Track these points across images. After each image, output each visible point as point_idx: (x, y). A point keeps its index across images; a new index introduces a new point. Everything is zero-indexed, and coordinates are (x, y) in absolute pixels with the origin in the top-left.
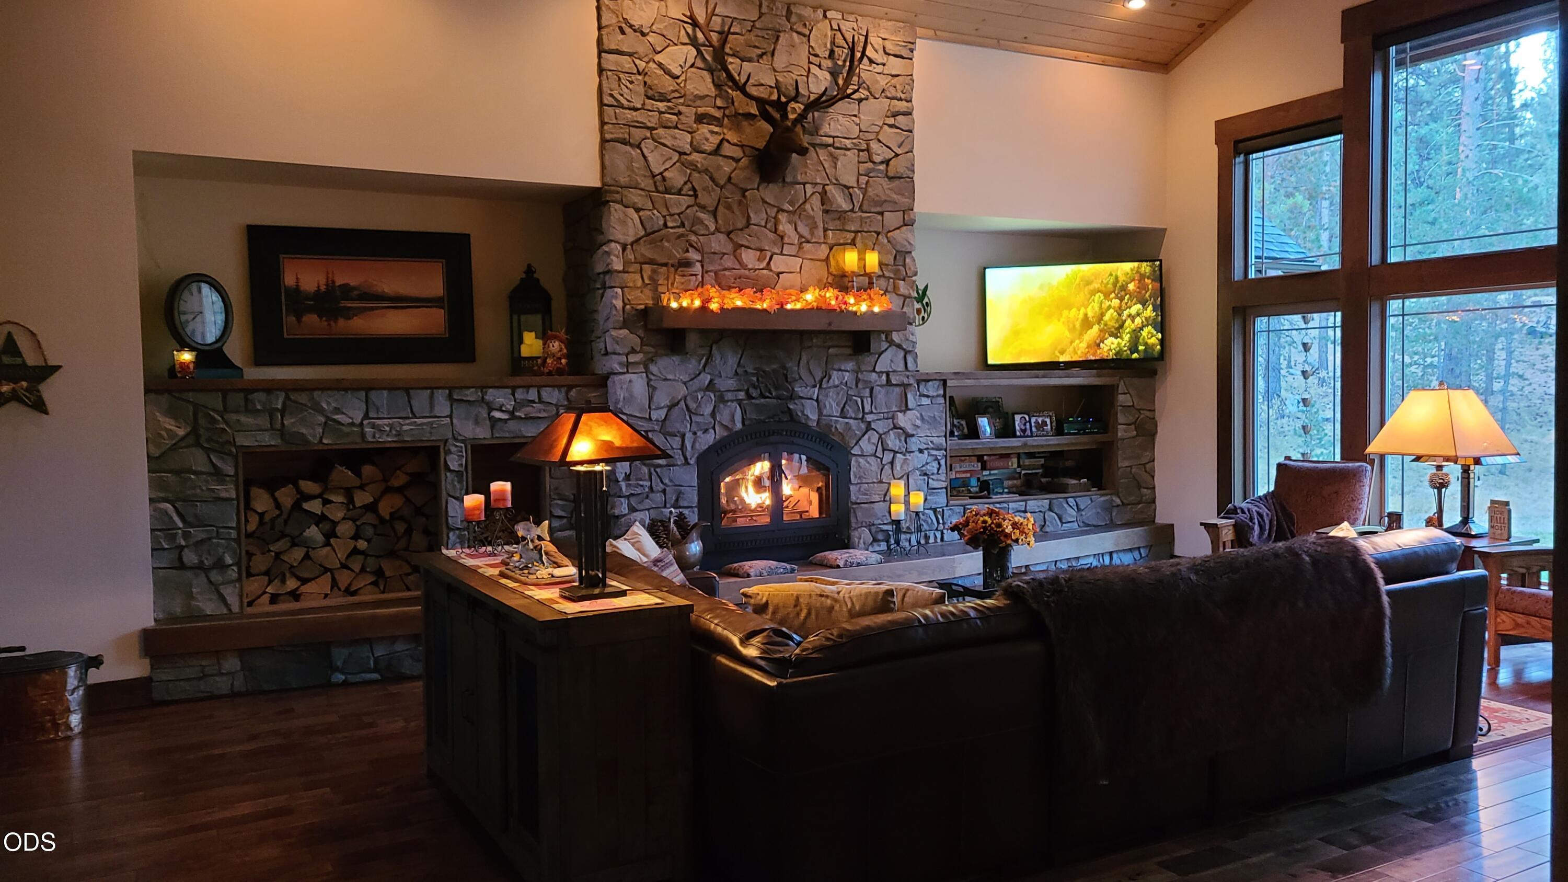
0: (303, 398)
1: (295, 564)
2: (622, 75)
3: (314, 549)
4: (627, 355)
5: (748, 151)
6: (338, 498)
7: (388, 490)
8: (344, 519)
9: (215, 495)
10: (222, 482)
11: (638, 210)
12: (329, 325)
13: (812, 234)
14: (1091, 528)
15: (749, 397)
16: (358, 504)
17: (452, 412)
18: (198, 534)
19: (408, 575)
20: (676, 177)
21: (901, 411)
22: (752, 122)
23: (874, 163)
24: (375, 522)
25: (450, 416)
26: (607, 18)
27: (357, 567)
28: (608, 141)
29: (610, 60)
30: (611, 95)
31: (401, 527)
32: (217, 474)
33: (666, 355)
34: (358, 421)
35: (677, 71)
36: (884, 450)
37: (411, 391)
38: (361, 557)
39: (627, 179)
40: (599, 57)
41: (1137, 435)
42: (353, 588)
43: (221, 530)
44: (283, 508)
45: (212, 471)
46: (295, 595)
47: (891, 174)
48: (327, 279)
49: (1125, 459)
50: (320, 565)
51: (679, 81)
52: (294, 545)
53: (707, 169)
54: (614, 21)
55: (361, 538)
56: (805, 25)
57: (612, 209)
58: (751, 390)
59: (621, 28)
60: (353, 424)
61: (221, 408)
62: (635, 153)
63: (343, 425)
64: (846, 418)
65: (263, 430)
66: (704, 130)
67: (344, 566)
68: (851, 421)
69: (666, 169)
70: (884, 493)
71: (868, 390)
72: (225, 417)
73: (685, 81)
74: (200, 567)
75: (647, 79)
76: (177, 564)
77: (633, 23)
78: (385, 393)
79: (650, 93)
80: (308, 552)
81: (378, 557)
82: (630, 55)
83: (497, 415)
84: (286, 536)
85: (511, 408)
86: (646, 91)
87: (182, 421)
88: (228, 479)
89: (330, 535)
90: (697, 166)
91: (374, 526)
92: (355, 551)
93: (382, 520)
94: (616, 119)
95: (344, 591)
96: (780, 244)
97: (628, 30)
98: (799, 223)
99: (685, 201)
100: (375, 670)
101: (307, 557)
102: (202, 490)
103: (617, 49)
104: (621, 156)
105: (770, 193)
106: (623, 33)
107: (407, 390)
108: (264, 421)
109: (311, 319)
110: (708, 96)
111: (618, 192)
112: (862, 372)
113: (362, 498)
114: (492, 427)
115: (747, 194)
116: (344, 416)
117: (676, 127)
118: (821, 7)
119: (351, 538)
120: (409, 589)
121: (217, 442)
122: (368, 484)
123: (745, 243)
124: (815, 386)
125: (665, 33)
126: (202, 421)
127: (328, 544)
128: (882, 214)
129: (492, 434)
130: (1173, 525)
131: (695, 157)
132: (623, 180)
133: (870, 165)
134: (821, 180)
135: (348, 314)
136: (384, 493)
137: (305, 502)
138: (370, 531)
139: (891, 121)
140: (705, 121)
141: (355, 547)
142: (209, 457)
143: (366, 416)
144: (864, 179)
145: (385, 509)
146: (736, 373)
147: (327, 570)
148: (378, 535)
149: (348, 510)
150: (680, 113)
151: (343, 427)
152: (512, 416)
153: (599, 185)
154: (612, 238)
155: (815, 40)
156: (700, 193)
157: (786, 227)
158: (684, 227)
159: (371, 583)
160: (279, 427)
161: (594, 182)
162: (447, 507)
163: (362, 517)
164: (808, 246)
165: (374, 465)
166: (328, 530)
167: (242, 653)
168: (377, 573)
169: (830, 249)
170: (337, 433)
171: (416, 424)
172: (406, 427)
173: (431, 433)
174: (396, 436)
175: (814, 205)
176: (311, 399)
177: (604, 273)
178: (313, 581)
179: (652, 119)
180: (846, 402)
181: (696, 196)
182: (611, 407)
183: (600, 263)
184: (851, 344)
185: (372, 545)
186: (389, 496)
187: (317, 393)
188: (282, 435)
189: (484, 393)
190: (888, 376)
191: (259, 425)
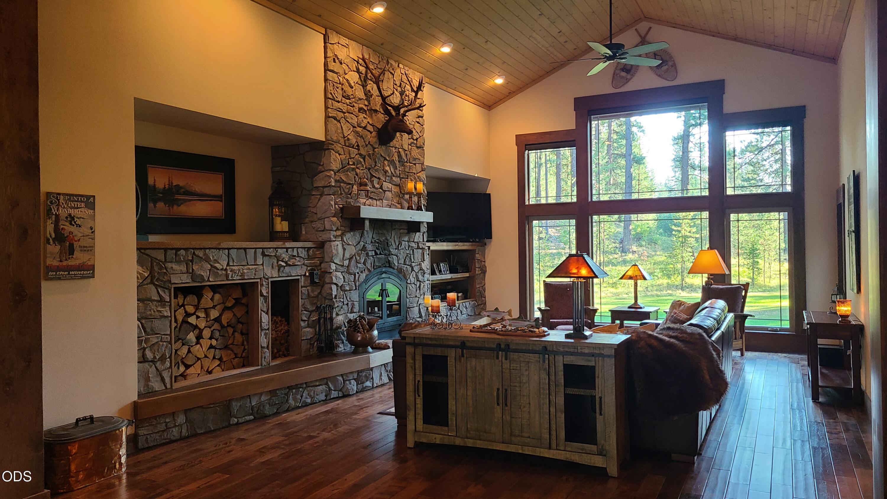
0: (200, 253)
1: (184, 357)
2: (334, 84)
3: (192, 346)
4: (335, 231)
5: (375, 129)
6: (202, 315)
7: (226, 309)
8: (205, 327)
9: (161, 315)
10: (164, 306)
11: (340, 154)
13: (395, 172)
15: (376, 254)
16: (212, 318)
17: (263, 262)
18: (154, 339)
19: (234, 359)
20: (353, 139)
21: (421, 261)
22: (376, 114)
23: (413, 139)
24: (219, 328)
25: (262, 264)
26: (330, 54)
27: (211, 356)
28: (330, 117)
29: (330, 74)
30: (331, 93)
31: (231, 330)
32: (162, 300)
33: (348, 231)
34: (225, 268)
35: (353, 84)
36: (417, 281)
37: (247, 250)
38: (213, 350)
39: (336, 138)
40: (325, 72)
41: (481, 273)
42: (210, 370)
43: (163, 336)
44: (178, 322)
45: (159, 299)
46: (183, 376)
47: (418, 145)
48: (169, 181)
49: (478, 284)
50: (196, 356)
51: (353, 90)
52: (183, 345)
53: (362, 136)
54: (332, 55)
55: (214, 338)
56: (393, 69)
57: (332, 153)
58: (377, 251)
59: (334, 59)
60: (222, 269)
61: (164, 260)
62: (339, 125)
63: (218, 269)
64: (405, 265)
65: (183, 273)
66: (362, 116)
67: (206, 356)
68: (408, 267)
69: (349, 135)
70: (417, 302)
71: (412, 251)
72: (166, 265)
73: (355, 90)
74: (153, 361)
75: (343, 87)
76: (142, 360)
77: (339, 57)
78: (236, 250)
79: (344, 94)
80: (189, 349)
81: (220, 349)
82: (337, 73)
83: (281, 263)
84: (180, 339)
85: (286, 260)
86: (343, 93)
87: (144, 267)
88: (167, 304)
89: (199, 337)
90: (359, 134)
91: (219, 331)
92: (211, 347)
93: (222, 327)
94: (332, 106)
95: (206, 371)
96: (385, 177)
97: (337, 61)
98: (391, 167)
99: (356, 151)
101: (189, 351)
102: (154, 311)
103: (333, 70)
104: (333, 124)
105: (381, 150)
106: (335, 62)
107: (245, 249)
108: (183, 268)
110: (363, 99)
111: (333, 145)
112: (410, 241)
113: (214, 314)
114: (279, 270)
115: (376, 150)
116: (219, 264)
117: (352, 113)
118: (398, 61)
119: (209, 339)
120: (234, 368)
121: (162, 281)
122: (216, 306)
123: (374, 175)
124: (396, 249)
125: (349, 65)
126: (156, 269)
127: (198, 343)
128: (415, 164)
129: (279, 275)
131: (359, 129)
132: (335, 138)
133: (412, 140)
134: (398, 146)
136: (223, 310)
137: (189, 317)
138: (217, 334)
139: (418, 120)
140: (361, 111)
141: (211, 344)
142: (158, 291)
143: (228, 265)
144: (410, 147)
145: (224, 321)
146: (372, 242)
147: (199, 359)
148: (221, 336)
149: (207, 321)
150: (353, 106)
151: (218, 271)
152: (288, 265)
153: (324, 140)
154: (331, 168)
155: (396, 77)
156: (361, 148)
157: (387, 168)
158: (354, 165)
159: (218, 366)
160: (191, 271)
161: (321, 137)
162: (261, 317)
163: (213, 325)
164: (394, 178)
165: (220, 294)
166: (197, 334)
167: (186, 412)
168: (220, 359)
169: (401, 180)
170: (216, 275)
171: (249, 269)
172: (245, 271)
173: (255, 274)
174: (240, 276)
175: (396, 158)
176: (205, 254)
177: (324, 187)
178: (192, 367)
179: (345, 108)
180: (406, 257)
181: (358, 149)
182: (327, 259)
183: (319, 182)
184: (406, 228)
185: (218, 342)
186: (226, 312)
187: (207, 251)
188: (192, 276)
189: (277, 251)
190: (418, 244)
191: (181, 270)
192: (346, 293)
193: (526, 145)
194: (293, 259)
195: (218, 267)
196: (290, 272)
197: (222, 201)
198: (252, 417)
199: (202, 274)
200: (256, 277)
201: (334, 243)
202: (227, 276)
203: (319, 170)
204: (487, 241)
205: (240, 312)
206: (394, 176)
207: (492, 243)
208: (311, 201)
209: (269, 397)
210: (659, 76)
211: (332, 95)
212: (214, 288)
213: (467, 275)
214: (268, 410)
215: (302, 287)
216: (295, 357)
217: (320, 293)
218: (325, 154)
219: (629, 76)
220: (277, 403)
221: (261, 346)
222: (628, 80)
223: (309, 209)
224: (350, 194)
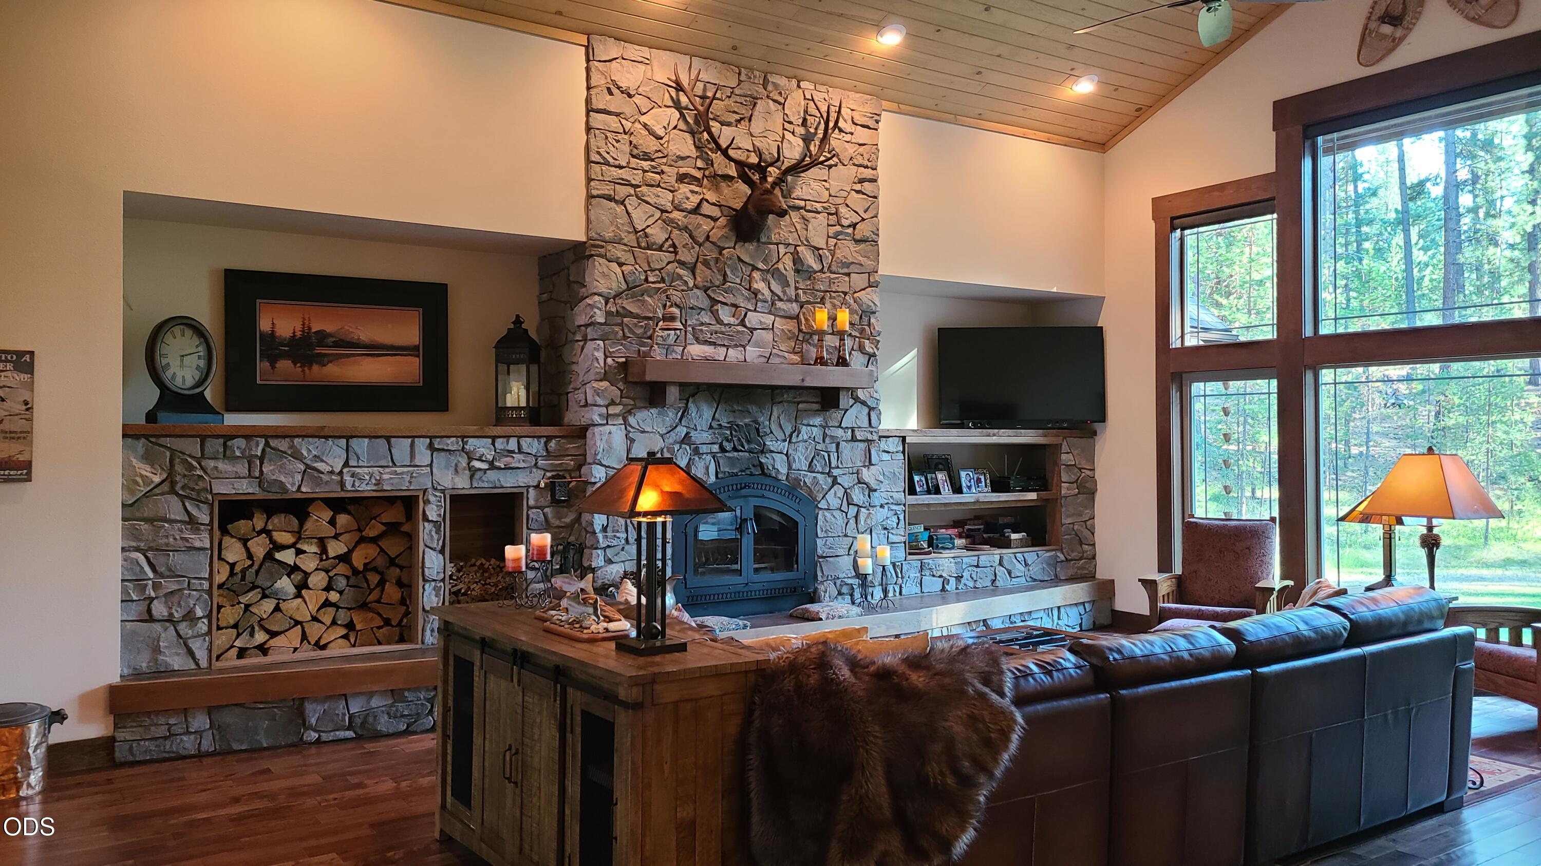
0: (283, 445)
1: (265, 616)
2: (609, 134)
3: (284, 600)
4: (607, 407)
5: (726, 211)
6: (312, 548)
7: (362, 540)
8: (317, 569)
9: (188, 545)
10: (197, 531)
11: (621, 265)
12: (303, 371)
13: (784, 292)
14: (1037, 583)
15: (723, 450)
16: (332, 554)
17: (432, 461)
18: (170, 585)
19: (379, 628)
20: (658, 234)
21: (865, 466)
22: (729, 184)
23: (842, 226)
24: (349, 573)
25: (431, 465)
26: (596, 79)
27: (328, 621)
28: (597, 197)
29: (598, 120)
30: (599, 153)
31: (374, 578)
32: (192, 521)
33: (645, 408)
34: (337, 470)
35: (661, 132)
36: (849, 505)
37: (393, 440)
38: (332, 610)
39: (611, 234)
40: (588, 115)
41: (1079, 493)
42: (322, 643)
43: (193, 581)
44: (255, 559)
45: (187, 519)
46: (263, 649)
47: (857, 237)
48: (303, 325)
49: (1068, 516)
50: (291, 618)
51: (662, 142)
52: (265, 596)
53: (686, 227)
54: (603, 82)
55: (333, 590)
56: (780, 93)
57: (596, 263)
58: (725, 444)
59: (609, 89)
60: (332, 472)
61: (200, 455)
62: (620, 209)
63: (322, 473)
64: (814, 472)
65: (240, 478)
66: (684, 189)
67: (315, 619)
68: (819, 476)
69: (648, 226)
70: (849, 546)
71: (834, 445)
72: (203, 464)
73: (668, 142)
74: (170, 620)
75: (632, 138)
76: (146, 617)
77: (620, 84)
78: (366, 440)
79: (635, 152)
80: (278, 604)
81: (349, 609)
82: (618, 115)
83: (477, 464)
84: (258, 587)
85: (491, 458)
86: (631, 150)
87: (157, 466)
88: (202, 527)
89: (301, 586)
90: (677, 223)
91: (347, 578)
92: (327, 604)
93: (355, 572)
94: (602, 175)
95: (314, 645)
96: (754, 301)
97: (615, 91)
98: (772, 281)
99: (666, 257)
100: (350, 728)
101: (277, 609)
102: (175, 539)
103: (605, 109)
104: (605, 212)
105: (745, 251)
106: (611, 93)
107: (388, 439)
108: (242, 469)
109: (284, 365)
110: (689, 157)
111: (602, 247)
112: (829, 427)
113: (336, 548)
114: (472, 477)
115: (724, 252)
116: (323, 464)
117: (659, 186)
118: (795, 77)
119: (323, 590)
120: (380, 643)
121: (193, 490)
122: (341, 534)
123: (721, 299)
124: (785, 441)
125: (650, 96)
126: (179, 468)
127: (299, 595)
128: (848, 275)
129: (472, 484)
130: (1113, 580)
131: (676, 215)
132: (608, 235)
133: (838, 228)
134: (793, 241)
135: (322, 360)
136: (358, 543)
137: (278, 552)
138: (342, 583)
139: (858, 187)
140: (685, 181)
141: (327, 600)
142: (184, 505)
143: (346, 464)
144: (832, 242)
145: (358, 560)
146: (711, 427)
147: (297, 623)
148: (351, 586)
149: (321, 560)
150: (662, 172)
151: (322, 475)
152: (492, 466)
153: (584, 239)
154: (595, 291)
155: (789, 109)
156: (680, 250)
157: (760, 285)
158: (664, 282)
159: (342, 637)
160: (257, 474)
161: (579, 236)
162: (423, 558)
163: (335, 568)
164: (779, 304)
165: (349, 513)
166: (300, 581)
167: (210, 711)
168: (350, 626)
169: (802, 307)
170: (318, 481)
171: (396, 473)
172: (385, 477)
173: (410, 482)
174: (375, 485)
175: (786, 265)
176: (292, 447)
177: (587, 326)
178: (283, 635)
179: (637, 177)
180: (814, 457)
181: (676, 253)
182: (589, 460)
183: (582, 316)
184: (819, 400)
185: (344, 597)
186: (363, 546)
187: (296, 441)
188: (260, 482)
189: (465, 443)
190: (853, 431)
191: (236, 472)
193: (1173, 219)
194: (507, 456)
195: (321, 468)
196: (499, 480)
197: (418, 356)
198: (350, 734)
199: (283, 479)
200: (411, 488)
201: (601, 428)
202: (342, 484)
203: (581, 294)
205: (393, 547)
206: (781, 300)
208: (574, 353)
209: (390, 702)
210: (1473, 20)
211: (603, 155)
212: (337, 505)
213: (1035, 496)
214: (384, 724)
215: (529, 508)
218: (586, 264)
219: (1399, 33)
220: (406, 713)
221: (423, 606)
222: (1396, 42)
223: (572, 367)
224: (650, 338)
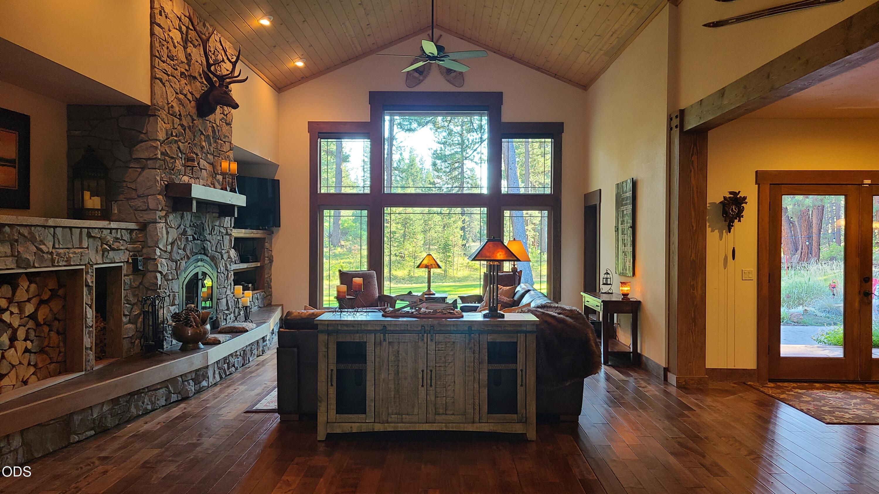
0: (26, 232)
2: (161, 40)
3: (5, 350)
4: (161, 211)
5: (194, 98)
6: (15, 310)
7: (41, 302)
8: (19, 326)
11: (165, 123)
13: (210, 149)
15: (194, 239)
16: (27, 314)
17: (88, 245)
19: (49, 364)
20: (176, 107)
21: (229, 249)
22: (194, 82)
23: (224, 115)
24: (35, 327)
25: (88, 248)
26: (154, 3)
27: (25, 362)
28: (156, 78)
29: (155, 28)
31: (47, 329)
33: (171, 212)
34: (50, 250)
35: (176, 44)
36: (226, 270)
37: (73, 229)
38: (28, 355)
39: (161, 103)
40: (151, 25)
41: (269, 263)
42: (25, 379)
47: (228, 122)
49: (267, 274)
50: (10, 363)
51: (176, 50)
53: (183, 104)
54: (158, 6)
55: (29, 340)
57: (158, 121)
58: (194, 235)
60: (48, 253)
62: (164, 88)
63: (44, 253)
64: (217, 252)
65: (7, 256)
66: (183, 81)
67: (20, 363)
68: (219, 254)
69: (172, 101)
70: (225, 293)
71: (222, 237)
73: (178, 51)
75: (168, 45)
77: (165, 11)
78: (61, 229)
79: (169, 54)
80: (3, 354)
81: (35, 353)
82: (162, 28)
83: (105, 246)
85: (111, 243)
89: (13, 339)
90: (181, 102)
91: (35, 330)
92: (27, 350)
93: (38, 324)
94: (159, 66)
95: (22, 382)
96: (202, 153)
97: (163, 14)
98: (207, 142)
99: (178, 121)
100: (93, 428)
101: (3, 357)
103: (159, 24)
104: (158, 86)
105: (198, 122)
106: (161, 14)
107: (71, 228)
108: (8, 249)
110: (184, 62)
111: (159, 111)
112: (221, 227)
113: (29, 309)
114: (103, 255)
115: (195, 122)
116: (44, 246)
117: (175, 77)
119: (24, 340)
120: (51, 376)
122: (31, 298)
123: (194, 150)
124: (209, 234)
125: (173, 21)
127: (12, 346)
128: (224, 142)
129: (103, 261)
130: (283, 305)
131: (181, 96)
136: (39, 304)
137: (3, 314)
138: (32, 334)
140: (183, 76)
141: (26, 347)
143: (54, 247)
144: (221, 122)
145: (40, 317)
146: (190, 226)
147: (13, 366)
148: (37, 337)
149: (21, 319)
150: (177, 69)
151: (44, 255)
152: (113, 249)
153: (150, 104)
154: (158, 138)
156: (183, 118)
157: (204, 144)
158: (176, 137)
159: (33, 374)
160: (16, 253)
161: (147, 101)
162: (86, 311)
163: (27, 324)
164: (208, 155)
165: (36, 284)
166: (10, 335)
167: (22, 432)
168: (35, 366)
169: (214, 158)
170: (42, 259)
171: (75, 253)
172: (71, 255)
173: (81, 260)
174: (66, 261)
175: (210, 133)
176: (30, 233)
177: (147, 159)
178: (7, 376)
179: (170, 70)
180: (217, 244)
181: (180, 119)
182: (150, 243)
183: (141, 151)
184: (218, 212)
185: (34, 344)
186: (43, 306)
187: (33, 228)
188: (17, 261)
189: (102, 232)
190: (227, 229)
192: (168, 282)
193: (319, 133)
194: (116, 242)
195: (43, 249)
196: (114, 258)
197: (15, 167)
198: (92, 432)
199: (28, 257)
200: (82, 263)
201: (159, 225)
202: (53, 260)
203: (140, 138)
204: (274, 229)
205: (56, 305)
206: (208, 153)
207: (280, 232)
208: (128, 174)
209: (110, 407)
210: (448, 81)
211: (158, 52)
212: (31, 277)
213: (259, 264)
214: (110, 422)
215: (124, 276)
216: (117, 359)
217: (141, 283)
218: (149, 120)
219: (421, 78)
220: (119, 412)
221: (85, 346)
222: (420, 82)
223: (125, 184)
224: (173, 170)
